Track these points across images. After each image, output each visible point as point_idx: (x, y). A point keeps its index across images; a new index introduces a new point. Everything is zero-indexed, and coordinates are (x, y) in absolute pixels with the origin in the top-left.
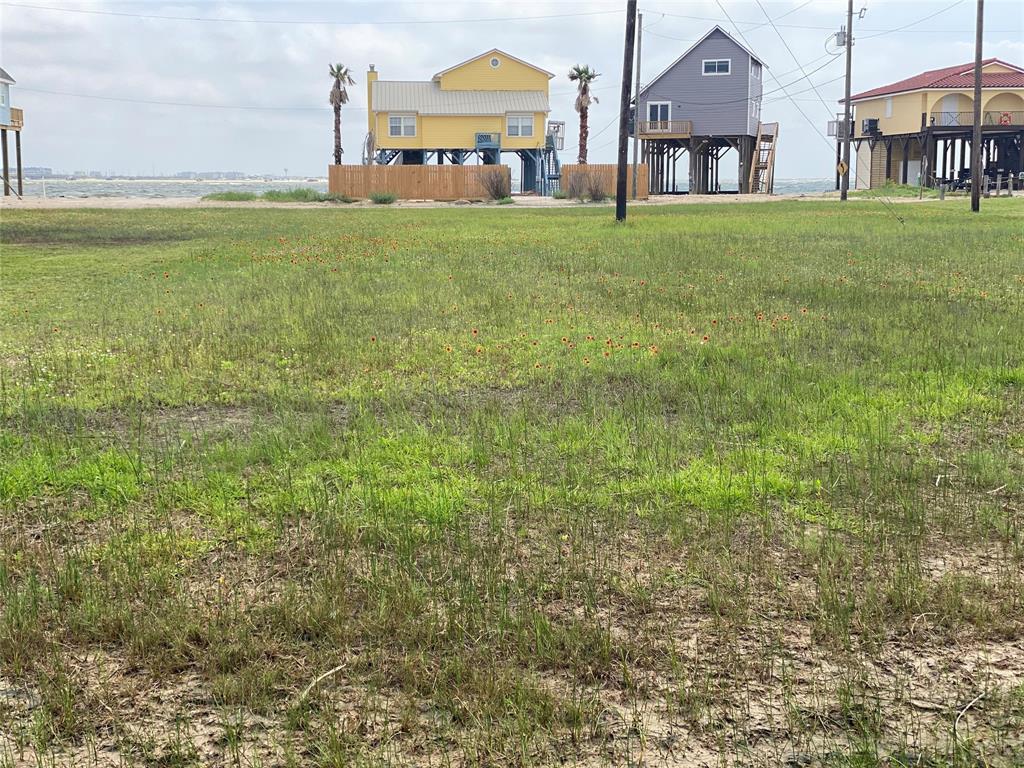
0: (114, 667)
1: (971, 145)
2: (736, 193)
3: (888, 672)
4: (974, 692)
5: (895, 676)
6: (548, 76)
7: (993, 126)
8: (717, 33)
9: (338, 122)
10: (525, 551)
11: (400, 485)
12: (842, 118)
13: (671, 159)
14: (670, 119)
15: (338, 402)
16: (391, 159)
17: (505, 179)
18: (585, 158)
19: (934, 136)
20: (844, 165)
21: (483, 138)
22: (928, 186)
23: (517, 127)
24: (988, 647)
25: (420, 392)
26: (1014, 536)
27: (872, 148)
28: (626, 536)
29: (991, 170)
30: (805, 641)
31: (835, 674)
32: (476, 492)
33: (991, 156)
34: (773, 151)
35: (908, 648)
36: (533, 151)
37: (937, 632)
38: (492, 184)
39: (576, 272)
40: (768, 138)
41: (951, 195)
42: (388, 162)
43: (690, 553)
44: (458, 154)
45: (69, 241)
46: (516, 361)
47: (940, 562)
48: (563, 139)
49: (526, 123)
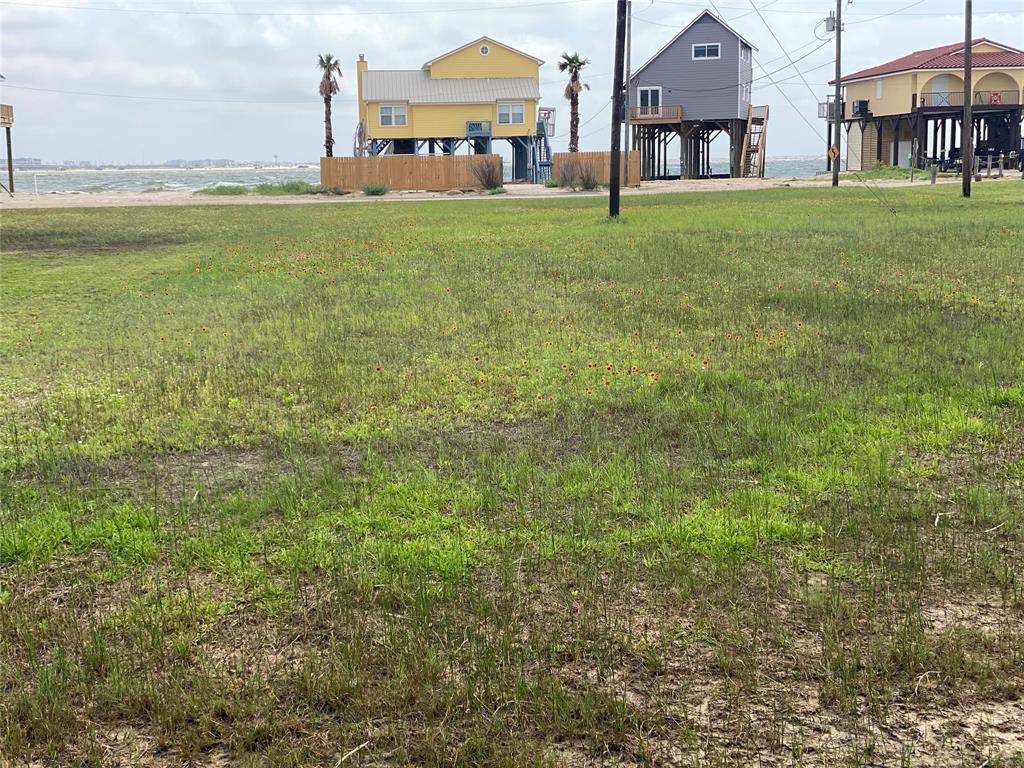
0: (144, 746)
1: (961, 125)
2: (727, 176)
3: (894, 738)
4: (978, 759)
5: (901, 742)
6: (537, 63)
7: (982, 106)
8: (706, 17)
9: (328, 113)
10: (537, 608)
11: (412, 537)
12: (832, 100)
13: (662, 144)
14: (660, 105)
15: (346, 443)
16: (382, 149)
17: (497, 168)
18: (576, 145)
19: (925, 116)
20: (836, 151)
21: (473, 126)
22: (919, 167)
23: (508, 115)
24: (990, 707)
25: (426, 429)
26: (1012, 582)
27: (863, 130)
28: (635, 589)
29: (981, 150)
30: (813, 704)
31: (843, 742)
32: (486, 543)
33: (982, 135)
34: (765, 134)
35: (913, 710)
36: (525, 139)
37: (940, 692)
38: (484, 174)
39: (573, 279)
40: (759, 121)
41: (943, 176)
42: (379, 151)
43: (697, 608)
44: (449, 143)
45: (65, 247)
46: (518, 393)
47: (942, 613)
48: (553, 125)
49: (517, 110)
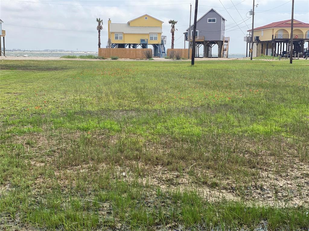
2: (217, 57)
6: (162, 22)
7: (293, 39)
8: (212, 11)
9: (99, 35)
12: (248, 36)
13: (198, 47)
14: (198, 36)
18: (173, 47)
19: (276, 41)
21: (143, 40)
22: (274, 56)
23: (153, 37)
27: (257, 45)
30: (298, 161)
34: (228, 45)
36: (158, 44)
40: (227, 42)
42: (114, 47)
48: (166, 41)
49: (156, 36)
